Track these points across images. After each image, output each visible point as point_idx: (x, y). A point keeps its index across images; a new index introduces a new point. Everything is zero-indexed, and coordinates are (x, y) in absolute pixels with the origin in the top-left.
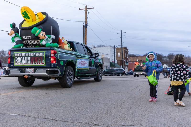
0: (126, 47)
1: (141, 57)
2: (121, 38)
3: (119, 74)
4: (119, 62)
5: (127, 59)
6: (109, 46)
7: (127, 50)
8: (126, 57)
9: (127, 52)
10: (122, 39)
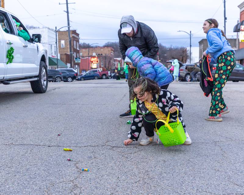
0: (75, 31)
1: (101, 48)
2: (68, 12)
3: (67, 79)
4: (64, 57)
5: (78, 52)
6: (46, 28)
7: (78, 35)
8: (76, 48)
9: (76, 38)
10: (69, 14)
